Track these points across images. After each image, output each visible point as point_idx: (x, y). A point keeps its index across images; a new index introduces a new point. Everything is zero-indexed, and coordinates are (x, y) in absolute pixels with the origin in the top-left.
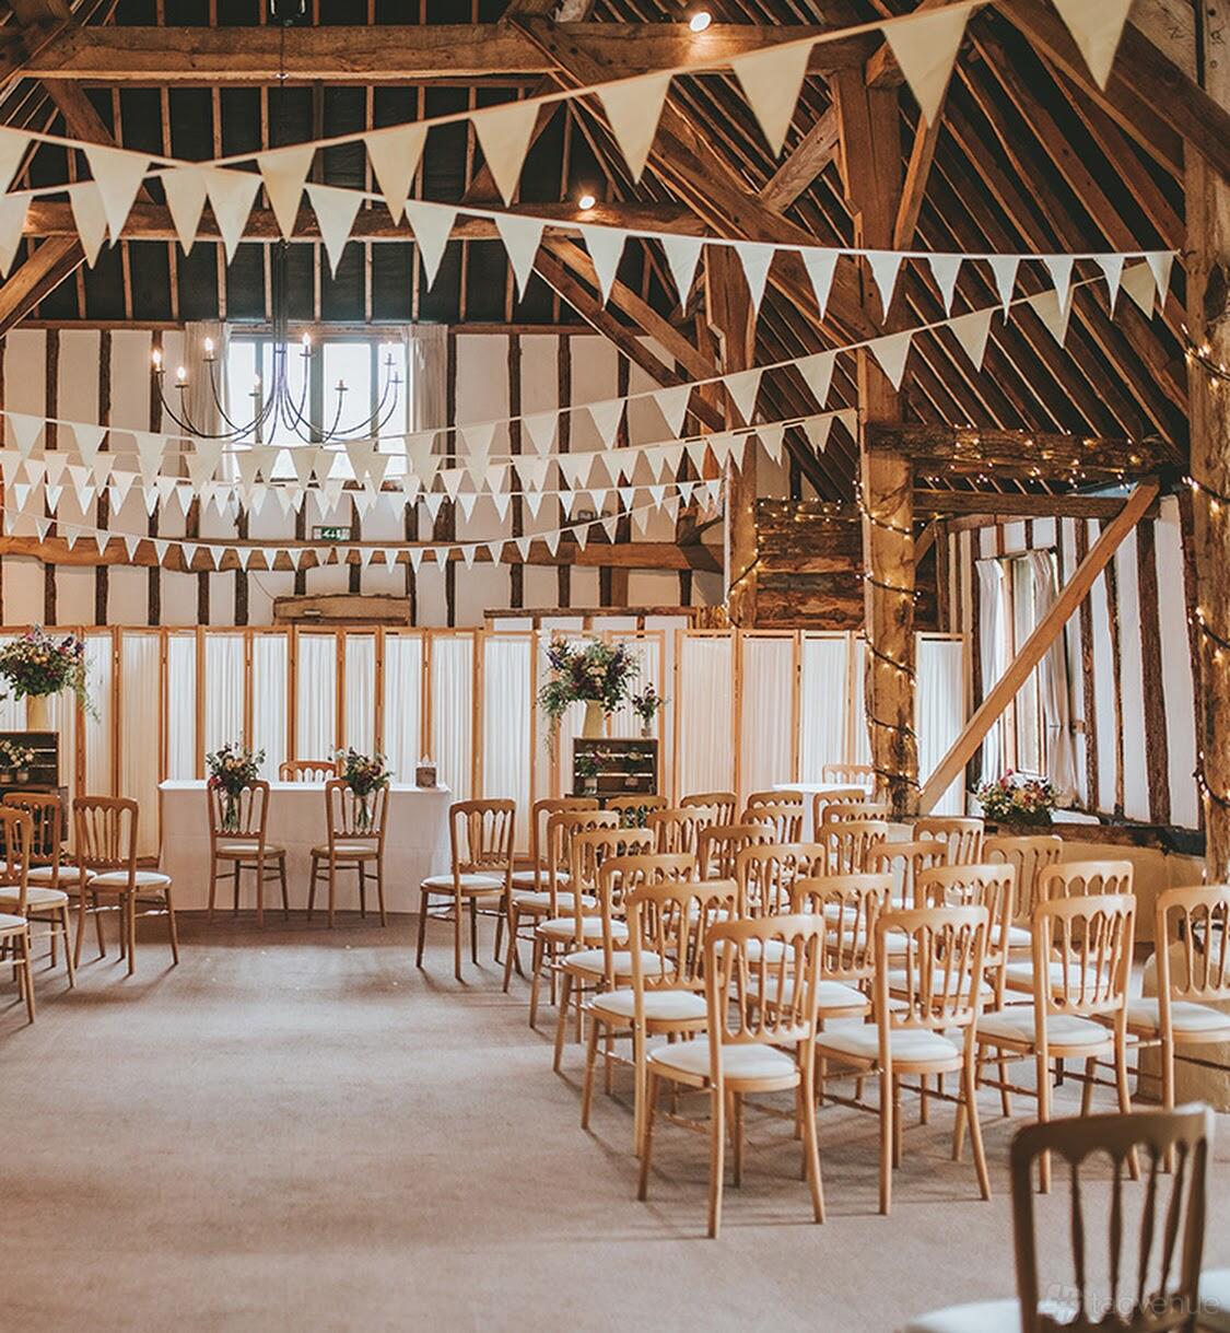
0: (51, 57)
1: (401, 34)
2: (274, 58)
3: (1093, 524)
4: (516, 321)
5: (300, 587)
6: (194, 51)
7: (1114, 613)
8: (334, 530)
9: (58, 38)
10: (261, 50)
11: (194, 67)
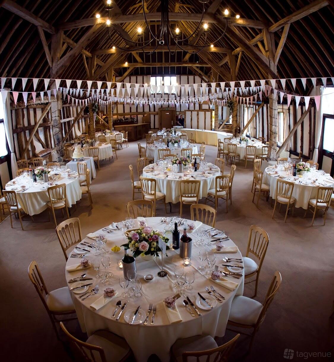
3: (257, 106)
4: (188, 74)
5: (162, 107)
7: (259, 116)
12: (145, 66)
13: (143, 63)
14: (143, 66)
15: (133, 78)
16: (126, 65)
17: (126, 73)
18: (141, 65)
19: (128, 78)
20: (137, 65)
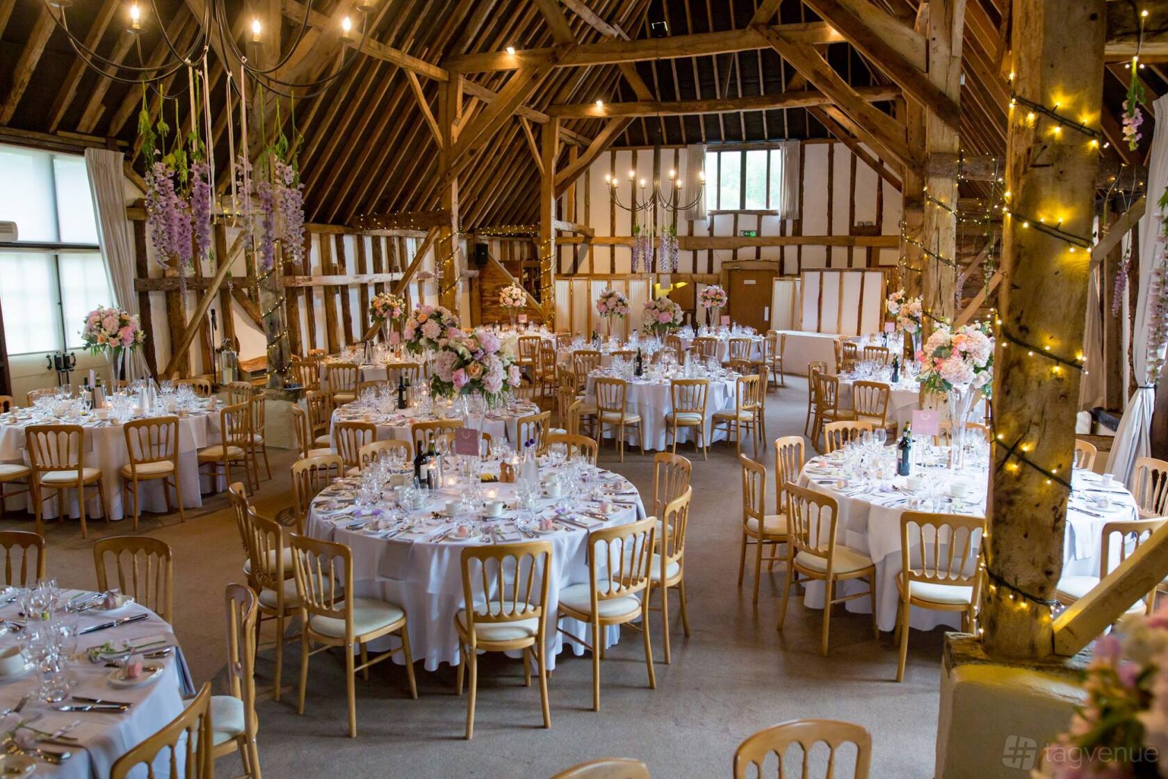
0: (567, 59)
1: (705, 37)
2: (654, 52)
5: (735, 257)
6: (623, 52)
8: (749, 232)
9: (570, 51)
10: (648, 49)
11: (622, 59)
12: (662, 114)
13: (652, 103)
14: (655, 114)
15: (624, 155)
16: (599, 109)
17: (601, 139)
18: (645, 108)
19: (606, 155)
20: (634, 111)
